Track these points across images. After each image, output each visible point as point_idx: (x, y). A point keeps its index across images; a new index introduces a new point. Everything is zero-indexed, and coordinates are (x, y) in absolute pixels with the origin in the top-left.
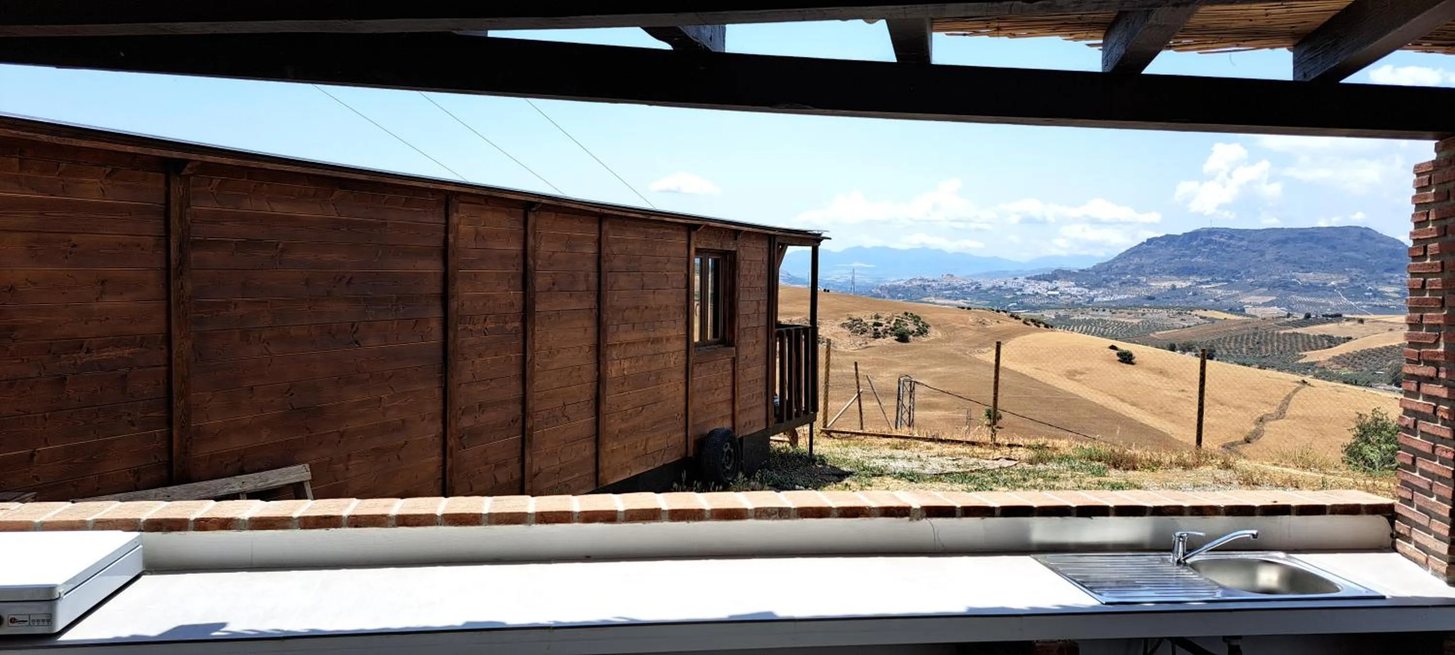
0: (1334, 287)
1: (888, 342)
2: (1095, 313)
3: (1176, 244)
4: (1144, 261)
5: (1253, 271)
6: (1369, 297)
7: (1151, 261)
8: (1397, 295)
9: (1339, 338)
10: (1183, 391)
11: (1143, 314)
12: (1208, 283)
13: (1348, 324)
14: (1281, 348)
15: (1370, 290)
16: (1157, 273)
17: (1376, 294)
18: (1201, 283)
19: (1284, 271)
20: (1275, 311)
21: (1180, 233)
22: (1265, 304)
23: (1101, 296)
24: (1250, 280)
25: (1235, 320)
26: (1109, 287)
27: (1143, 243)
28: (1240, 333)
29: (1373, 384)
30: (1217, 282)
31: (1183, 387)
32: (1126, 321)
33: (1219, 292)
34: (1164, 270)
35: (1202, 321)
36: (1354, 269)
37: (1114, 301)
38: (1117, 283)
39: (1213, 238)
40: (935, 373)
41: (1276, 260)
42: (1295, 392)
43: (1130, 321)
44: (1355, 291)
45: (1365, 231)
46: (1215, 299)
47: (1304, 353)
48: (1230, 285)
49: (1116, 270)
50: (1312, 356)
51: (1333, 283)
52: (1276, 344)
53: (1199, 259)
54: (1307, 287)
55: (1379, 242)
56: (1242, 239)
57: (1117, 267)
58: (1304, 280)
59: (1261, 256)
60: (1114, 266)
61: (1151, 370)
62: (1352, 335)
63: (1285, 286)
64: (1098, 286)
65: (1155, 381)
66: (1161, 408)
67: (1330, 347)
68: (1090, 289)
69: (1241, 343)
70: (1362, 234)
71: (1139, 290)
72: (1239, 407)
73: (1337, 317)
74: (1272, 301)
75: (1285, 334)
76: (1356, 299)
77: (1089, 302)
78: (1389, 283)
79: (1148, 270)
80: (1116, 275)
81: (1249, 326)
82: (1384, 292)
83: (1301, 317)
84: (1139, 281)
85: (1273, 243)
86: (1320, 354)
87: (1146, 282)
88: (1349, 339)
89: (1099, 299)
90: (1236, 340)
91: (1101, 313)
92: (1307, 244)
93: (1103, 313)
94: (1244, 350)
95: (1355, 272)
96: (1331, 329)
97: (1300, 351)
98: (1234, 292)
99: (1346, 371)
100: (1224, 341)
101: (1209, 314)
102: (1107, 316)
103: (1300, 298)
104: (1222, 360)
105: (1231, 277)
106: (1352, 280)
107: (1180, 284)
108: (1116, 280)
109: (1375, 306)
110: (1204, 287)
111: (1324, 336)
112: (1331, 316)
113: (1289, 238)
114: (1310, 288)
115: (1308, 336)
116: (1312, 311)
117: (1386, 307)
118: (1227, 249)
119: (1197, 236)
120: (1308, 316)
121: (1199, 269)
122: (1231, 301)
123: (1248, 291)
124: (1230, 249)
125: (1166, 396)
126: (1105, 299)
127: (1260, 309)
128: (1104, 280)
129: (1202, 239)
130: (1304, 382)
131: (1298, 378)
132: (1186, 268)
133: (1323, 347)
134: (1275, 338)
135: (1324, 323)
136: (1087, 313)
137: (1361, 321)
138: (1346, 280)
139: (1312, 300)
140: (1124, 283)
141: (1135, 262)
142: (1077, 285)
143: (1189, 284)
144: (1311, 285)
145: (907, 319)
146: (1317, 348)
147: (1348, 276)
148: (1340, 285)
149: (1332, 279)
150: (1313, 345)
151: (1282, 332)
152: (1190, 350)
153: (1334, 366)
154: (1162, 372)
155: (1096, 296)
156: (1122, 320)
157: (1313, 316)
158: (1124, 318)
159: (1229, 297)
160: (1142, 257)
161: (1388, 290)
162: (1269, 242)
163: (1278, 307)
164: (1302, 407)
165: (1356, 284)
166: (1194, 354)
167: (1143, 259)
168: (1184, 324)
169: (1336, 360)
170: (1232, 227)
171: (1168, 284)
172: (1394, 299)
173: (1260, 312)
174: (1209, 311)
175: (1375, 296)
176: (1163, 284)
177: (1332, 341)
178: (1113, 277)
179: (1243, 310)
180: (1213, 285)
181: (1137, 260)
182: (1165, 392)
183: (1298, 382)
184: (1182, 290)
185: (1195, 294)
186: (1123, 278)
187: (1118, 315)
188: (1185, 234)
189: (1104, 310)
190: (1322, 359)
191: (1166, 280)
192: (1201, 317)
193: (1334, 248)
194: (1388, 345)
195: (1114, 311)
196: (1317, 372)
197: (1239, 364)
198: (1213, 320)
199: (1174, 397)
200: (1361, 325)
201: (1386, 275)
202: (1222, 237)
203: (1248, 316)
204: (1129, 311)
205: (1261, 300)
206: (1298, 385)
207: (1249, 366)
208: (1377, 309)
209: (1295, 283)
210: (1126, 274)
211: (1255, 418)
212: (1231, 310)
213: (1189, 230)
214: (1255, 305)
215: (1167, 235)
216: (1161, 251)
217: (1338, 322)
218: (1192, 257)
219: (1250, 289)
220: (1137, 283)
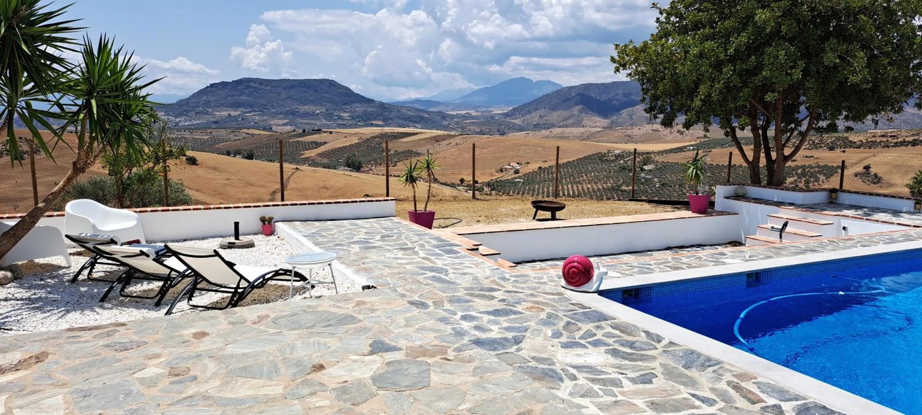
0: (318, 114)
1: (5, 161)
2: (179, 133)
3: (229, 87)
4: (210, 98)
5: (275, 105)
6: (336, 119)
7: (215, 98)
8: (349, 118)
9: (320, 143)
10: (229, 179)
11: (210, 133)
12: (250, 112)
13: (325, 134)
14: (291, 150)
15: (336, 116)
16: (218, 106)
17: (340, 118)
18: (246, 113)
19: (292, 105)
20: (289, 128)
21: (230, 81)
22: (283, 125)
23: (183, 122)
24: (274, 110)
25: (265, 135)
26: (188, 116)
27: (208, 87)
28: (269, 142)
29: (337, 167)
30: (256, 112)
31: (228, 177)
32: (200, 137)
33: (257, 118)
34: (223, 105)
35: (247, 136)
36: (328, 104)
37: (192, 125)
38: (193, 113)
39: (251, 84)
40: (47, 182)
41: (287, 98)
42: (292, 174)
43: (203, 137)
44: (329, 116)
45: (332, 82)
46: (255, 122)
47: (303, 152)
48: (263, 114)
49: (192, 104)
50: (308, 154)
51: (318, 112)
52: (288, 148)
53: (244, 98)
54: (305, 114)
55: (339, 88)
56: (267, 85)
57: (192, 102)
58: (303, 110)
59: (279, 95)
60: (191, 102)
61: (209, 168)
62: (327, 141)
63: (293, 113)
64: (181, 115)
65: (211, 175)
66: (215, 191)
67: (316, 148)
68: (176, 117)
69: (269, 148)
70: (330, 83)
71: (209, 117)
72: (261, 186)
73: (319, 131)
74: (286, 123)
75: (292, 142)
76: (329, 121)
77: (175, 126)
78: (345, 111)
79: (213, 104)
80: (192, 107)
81: (273, 138)
82: (343, 116)
83: (301, 131)
84: (207, 111)
85: (285, 88)
86: (311, 152)
87: (212, 112)
88: (326, 143)
89: (182, 124)
90: (267, 147)
91: (183, 133)
92: (303, 89)
93: (185, 133)
94: (271, 152)
95: (328, 105)
96: (316, 137)
97: (301, 151)
98: (265, 118)
99: (325, 161)
100: (260, 147)
101: (251, 131)
102: (187, 134)
103: (301, 121)
104: (258, 159)
105: (263, 109)
106: (327, 110)
107: (233, 113)
108: (192, 111)
109: (339, 124)
110: (248, 114)
111: (312, 142)
112: (316, 130)
113: (293, 85)
114: (306, 115)
115: (305, 142)
116: (307, 128)
117: (345, 125)
118: (259, 91)
119: (241, 83)
120: (304, 131)
121: (244, 104)
122: (264, 123)
123: (274, 117)
124: (261, 91)
125: (218, 183)
126: (186, 124)
127: (281, 128)
128: (185, 111)
129: (244, 85)
130: (297, 169)
131: (295, 167)
132: (236, 103)
133: (313, 148)
134: (288, 144)
135: (312, 134)
136: (174, 133)
137: (331, 133)
138: (324, 110)
139: (308, 121)
140: (198, 113)
141: (204, 99)
142: (166, 115)
143: (239, 113)
144: (306, 113)
145: (21, 142)
146: (310, 149)
147: (325, 107)
148: (321, 112)
149: (317, 110)
150: (307, 147)
151: (291, 141)
152: (239, 154)
153: (319, 159)
154: (215, 169)
155: (180, 122)
156: (197, 137)
157: (307, 131)
158: (198, 136)
159: (263, 121)
160: (208, 96)
161: (345, 115)
162: (283, 88)
163: (290, 126)
164: (296, 183)
165: (330, 112)
166: (241, 156)
167: (209, 97)
168: (237, 138)
169: (320, 155)
170: (261, 78)
171: (225, 113)
172: (348, 120)
173: (279, 129)
174: (250, 130)
175: (339, 118)
176: (223, 113)
177: (317, 145)
178: (190, 109)
179: (271, 129)
180: (253, 114)
181: (205, 98)
182: (218, 181)
183: (294, 169)
184: (235, 117)
185: (243, 119)
186: (197, 110)
187: (194, 134)
188: (233, 81)
189: (185, 131)
190: (313, 155)
191: (224, 110)
192: (246, 134)
193: (316, 91)
194: (344, 145)
195: (191, 131)
196: (310, 162)
197: (268, 161)
198: (253, 135)
199: (224, 184)
200: (331, 135)
201: (344, 107)
202: (255, 83)
203: (275, 132)
204: (201, 131)
205: (280, 122)
206: (294, 170)
207: (274, 162)
208: (340, 126)
209: (298, 112)
210: (199, 107)
211: (270, 192)
212: (265, 129)
213: (236, 79)
214: (277, 125)
215: (223, 82)
216: (220, 92)
217: (319, 133)
218: (239, 96)
219: (274, 115)
220: (207, 113)
